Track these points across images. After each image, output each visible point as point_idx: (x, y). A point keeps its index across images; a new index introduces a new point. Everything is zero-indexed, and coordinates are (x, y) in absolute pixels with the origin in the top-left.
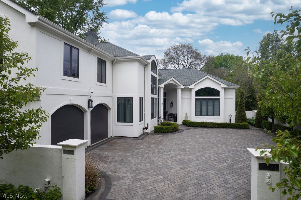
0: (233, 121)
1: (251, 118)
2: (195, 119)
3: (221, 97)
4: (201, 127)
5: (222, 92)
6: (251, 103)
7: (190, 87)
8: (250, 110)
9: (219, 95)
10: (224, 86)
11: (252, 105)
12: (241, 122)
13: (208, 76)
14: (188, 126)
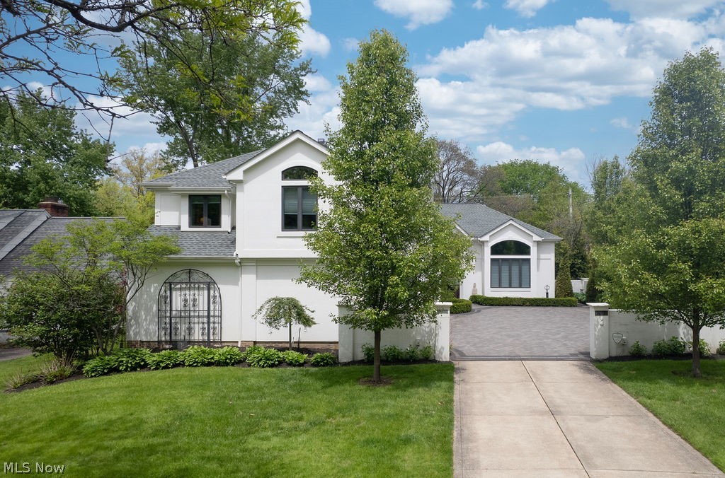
0: (552, 295)
1: (579, 292)
2: (491, 293)
3: (533, 256)
4: (502, 305)
5: (534, 250)
6: (578, 266)
7: (482, 239)
8: (577, 277)
9: (528, 253)
10: (537, 238)
11: (580, 268)
12: (565, 296)
13: (511, 222)
14: (481, 305)
